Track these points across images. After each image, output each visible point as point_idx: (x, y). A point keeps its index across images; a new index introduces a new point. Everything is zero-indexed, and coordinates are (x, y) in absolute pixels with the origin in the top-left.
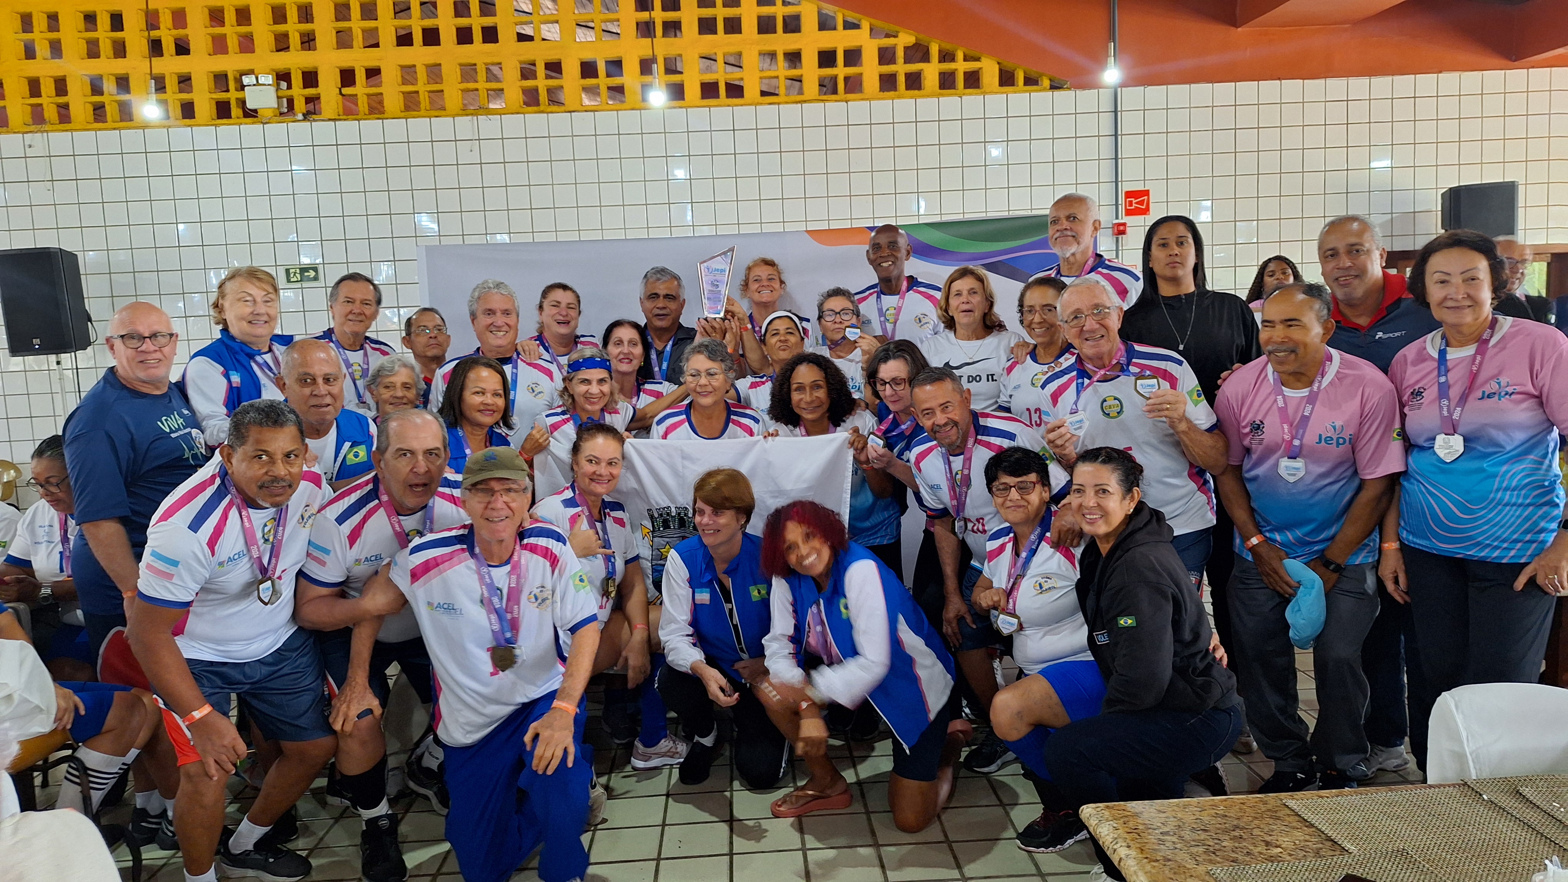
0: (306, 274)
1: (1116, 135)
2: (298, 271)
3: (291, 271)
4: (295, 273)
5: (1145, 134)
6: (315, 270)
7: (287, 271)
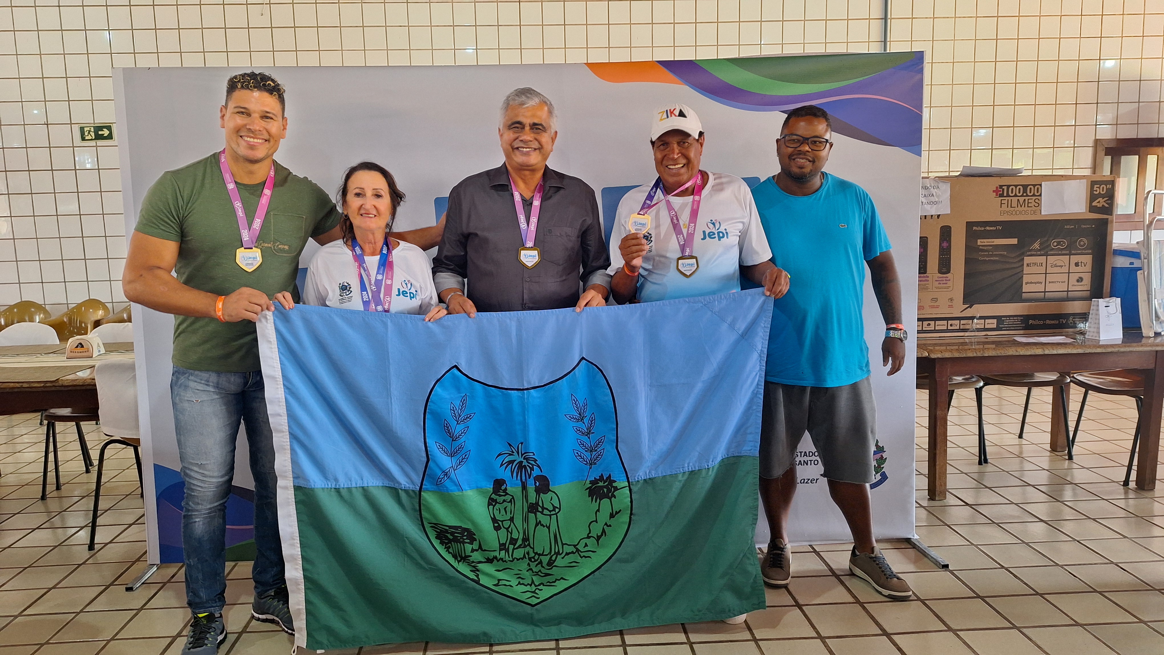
0: (100, 133)
1: (885, 19)
2: (92, 130)
3: (86, 129)
4: (89, 131)
5: (913, 18)
6: (109, 128)
7: (82, 129)
